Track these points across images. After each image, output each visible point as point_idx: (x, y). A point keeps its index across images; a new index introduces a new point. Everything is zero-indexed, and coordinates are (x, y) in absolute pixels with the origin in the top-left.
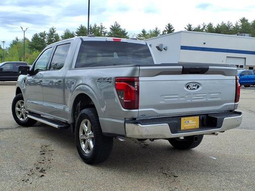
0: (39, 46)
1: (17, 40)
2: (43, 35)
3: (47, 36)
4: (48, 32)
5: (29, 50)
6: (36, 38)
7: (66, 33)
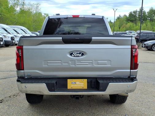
0: (132, 19)
1: (120, 16)
2: (135, 12)
3: (138, 12)
4: (138, 10)
5: (126, 22)
6: (131, 14)
7: (150, 10)
